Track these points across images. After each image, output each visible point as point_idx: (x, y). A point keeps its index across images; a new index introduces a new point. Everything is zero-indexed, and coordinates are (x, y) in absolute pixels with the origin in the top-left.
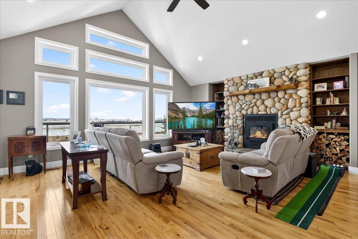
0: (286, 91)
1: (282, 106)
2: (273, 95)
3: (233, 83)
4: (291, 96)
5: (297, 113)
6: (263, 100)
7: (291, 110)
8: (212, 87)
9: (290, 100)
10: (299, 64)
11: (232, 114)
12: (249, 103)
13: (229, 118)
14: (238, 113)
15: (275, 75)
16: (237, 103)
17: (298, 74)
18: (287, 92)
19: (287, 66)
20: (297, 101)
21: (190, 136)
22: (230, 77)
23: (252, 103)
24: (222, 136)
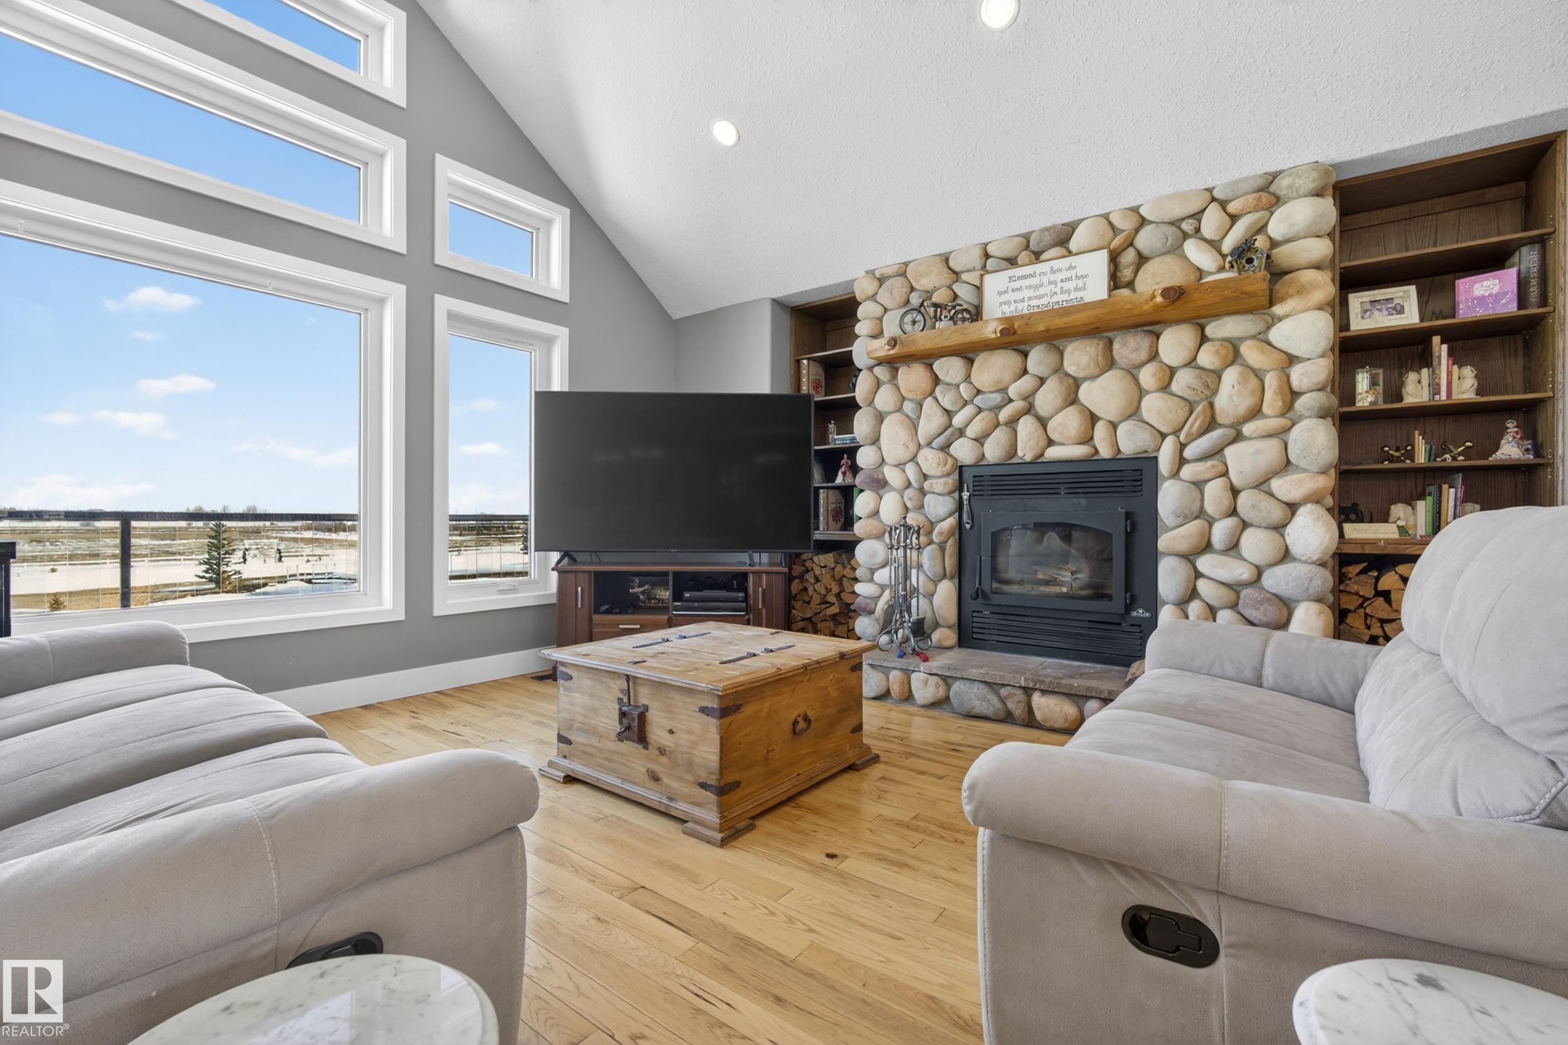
0: (1202, 328)
1: (1182, 414)
2: (1129, 347)
3: (906, 290)
4: (1233, 352)
5: (1272, 448)
6: (1071, 381)
7: (1231, 432)
8: (786, 321)
9: (1231, 376)
10: (1280, 172)
11: (898, 466)
12: (997, 398)
13: (880, 485)
14: (930, 460)
15: (1146, 240)
16: (928, 403)
17: (1277, 228)
18: (1209, 331)
19: (1209, 185)
20: (1271, 382)
21: (664, 585)
22: (887, 260)
23: (1011, 401)
24: (840, 582)
